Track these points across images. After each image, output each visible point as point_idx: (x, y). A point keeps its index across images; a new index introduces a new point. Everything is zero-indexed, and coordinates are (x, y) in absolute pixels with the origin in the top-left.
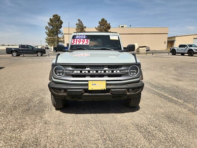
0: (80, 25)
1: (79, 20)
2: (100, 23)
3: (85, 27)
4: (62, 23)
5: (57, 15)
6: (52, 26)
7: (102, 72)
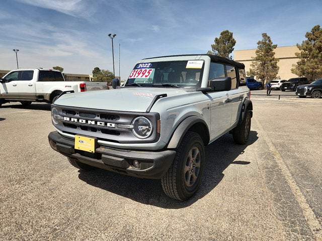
0: (264, 43)
1: (265, 35)
2: (308, 35)
3: (275, 47)
4: (234, 43)
5: (227, 31)
6: (217, 49)
7: (93, 123)
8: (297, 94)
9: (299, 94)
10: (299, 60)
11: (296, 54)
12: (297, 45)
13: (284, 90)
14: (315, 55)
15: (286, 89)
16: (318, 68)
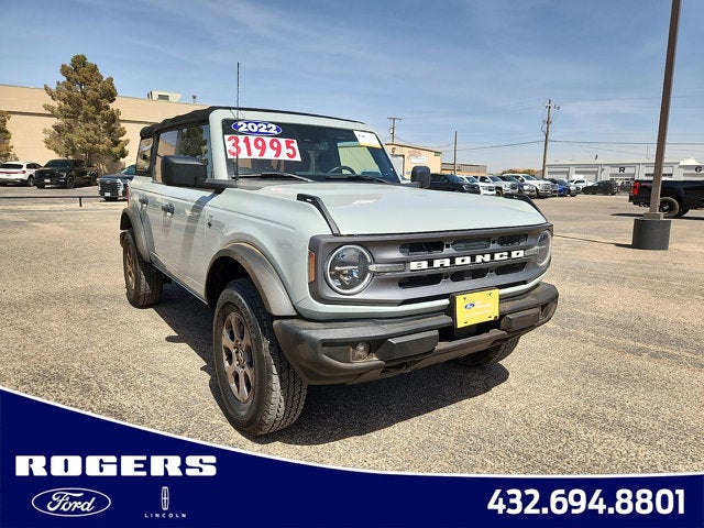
2: (65, 71)
7: (487, 258)
8: (102, 193)
9: (108, 194)
10: (54, 121)
11: (46, 107)
12: (46, 88)
13: (41, 186)
14: (91, 115)
15: (47, 184)
16: (99, 142)
